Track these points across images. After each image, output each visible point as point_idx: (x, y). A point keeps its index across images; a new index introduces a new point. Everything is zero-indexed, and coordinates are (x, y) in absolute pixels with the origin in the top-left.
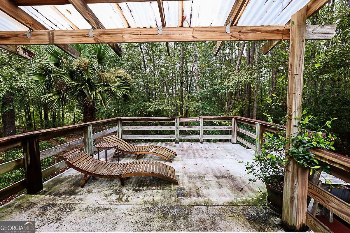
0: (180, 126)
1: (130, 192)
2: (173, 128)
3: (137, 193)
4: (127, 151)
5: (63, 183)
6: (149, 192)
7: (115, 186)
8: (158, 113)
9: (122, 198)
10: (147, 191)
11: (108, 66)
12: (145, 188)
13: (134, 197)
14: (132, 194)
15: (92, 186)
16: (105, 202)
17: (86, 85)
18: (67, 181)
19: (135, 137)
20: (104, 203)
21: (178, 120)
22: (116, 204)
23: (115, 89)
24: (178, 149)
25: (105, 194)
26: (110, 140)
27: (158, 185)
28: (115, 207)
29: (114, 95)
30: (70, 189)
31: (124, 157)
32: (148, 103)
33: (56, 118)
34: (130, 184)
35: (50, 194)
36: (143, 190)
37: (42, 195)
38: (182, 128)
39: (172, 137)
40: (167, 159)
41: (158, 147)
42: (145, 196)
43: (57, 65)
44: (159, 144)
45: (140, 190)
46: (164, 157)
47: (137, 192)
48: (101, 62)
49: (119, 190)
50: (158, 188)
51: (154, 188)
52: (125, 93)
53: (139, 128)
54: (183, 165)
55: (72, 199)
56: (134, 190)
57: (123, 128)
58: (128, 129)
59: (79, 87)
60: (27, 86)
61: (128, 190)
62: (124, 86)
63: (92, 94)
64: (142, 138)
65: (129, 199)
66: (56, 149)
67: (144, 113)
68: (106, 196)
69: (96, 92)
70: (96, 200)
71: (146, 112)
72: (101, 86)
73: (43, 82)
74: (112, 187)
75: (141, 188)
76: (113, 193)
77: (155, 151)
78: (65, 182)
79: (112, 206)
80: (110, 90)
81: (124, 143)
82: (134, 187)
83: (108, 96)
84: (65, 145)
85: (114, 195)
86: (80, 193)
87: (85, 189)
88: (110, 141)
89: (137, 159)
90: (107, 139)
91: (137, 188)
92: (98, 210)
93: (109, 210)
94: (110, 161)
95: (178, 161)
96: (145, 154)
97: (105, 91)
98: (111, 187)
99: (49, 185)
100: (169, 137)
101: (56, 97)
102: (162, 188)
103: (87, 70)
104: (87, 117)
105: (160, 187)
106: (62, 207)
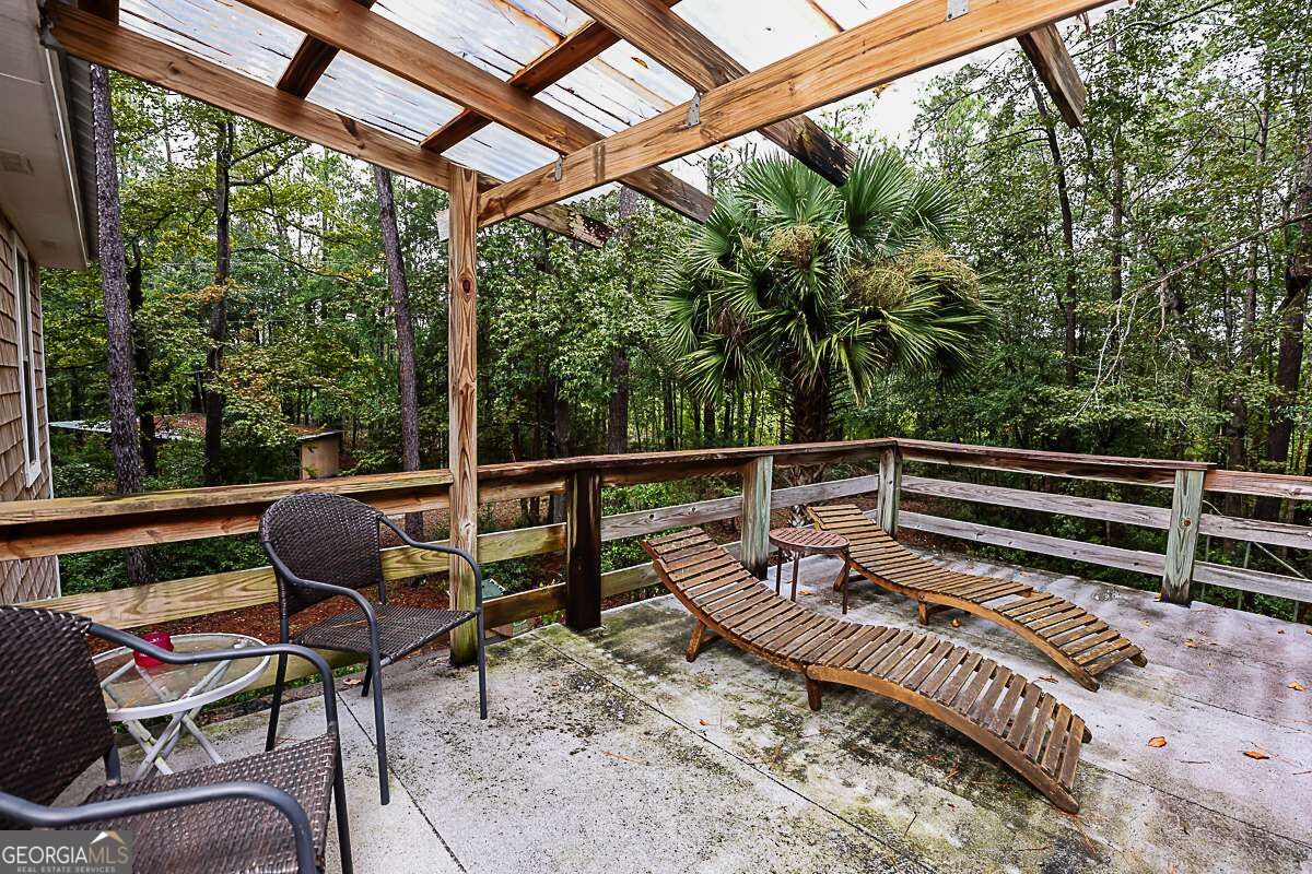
0: (1204, 516)
1: (828, 744)
2: (1159, 517)
3: (854, 764)
4: (887, 578)
5: (651, 627)
6: (905, 784)
7: (789, 699)
8: (1114, 435)
9: (786, 755)
10: (899, 775)
11: (888, 242)
12: (898, 756)
13: (832, 775)
14: (833, 758)
15: (718, 668)
16: (726, 741)
17: (801, 320)
18: (662, 624)
19: (953, 529)
20: (721, 744)
21: (1195, 479)
22: (758, 766)
23: (902, 326)
24: (1168, 631)
25: (742, 713)
26: (831, 520)
27: (962, 769)
28: (747, 774)
29: (893, 350)
30: (658, 652)
31: (874, 600)
32: (1062, 389)
33: (731, 429)
34: (847, 713)
35: (607, 646)
36: (886, 762)
37: (591, 640)
38: (1223, 526)
39: (1148, 564)
40: (1068, 666)
41: (1035, 597)
42: (878, 789)
43: (726, 260)
44: (1061, 587)
45: (872, 756)
46: (1054, 651)
47: (854, 758)
48: (862, 228)
49: (791, 721)
50: (958, 787)
51: (939, 775)
52: (942, 343)
53: (972, 492)
54: (1163, 726)
55: (647, 685)
56: (846, 745)
57: (903, 484)
58: (923, 491)
59: (778, 326)
60: (649, 330)
61: (825, 733)
62: (944, 314)
63: (816, 349)
64: (981, 539)
65: (812, 771)
66: (652, 516)
67: (1038, 433)
68: (741, 720)
69: (830, 343)
70: (705, 721)
71: (1048, 429)
72: (851, 318)
73: (687, 317)
74: (777, 698)
75: (879, 750)
76: (768, 721)
77: (1012, 613)
78: (657, 625)
79: (738, 768)
80: (884, 332)
81: (888, 544)
82: (856, 734)
83: (872, 356)
84: (680, 511)
85: (768, 729)
86: (675, 676)
87: (694, 668)
88: (828, 526)
89: (926, 622)
90: (820, 514)
91: (863, 742)
92: (691, 756)
93: (725, 778)
94: (818, 598)
95: (1140, 695)
96: (968, 613)
97: (864, 339)
98: (773, 694)
99: (617, 620)
100: (1125, 560)
101: (713, 360)
102: (976, 793)
103: (807, 265)
104: (802, 431)
105: (971, 785)
106: (612, 699)
